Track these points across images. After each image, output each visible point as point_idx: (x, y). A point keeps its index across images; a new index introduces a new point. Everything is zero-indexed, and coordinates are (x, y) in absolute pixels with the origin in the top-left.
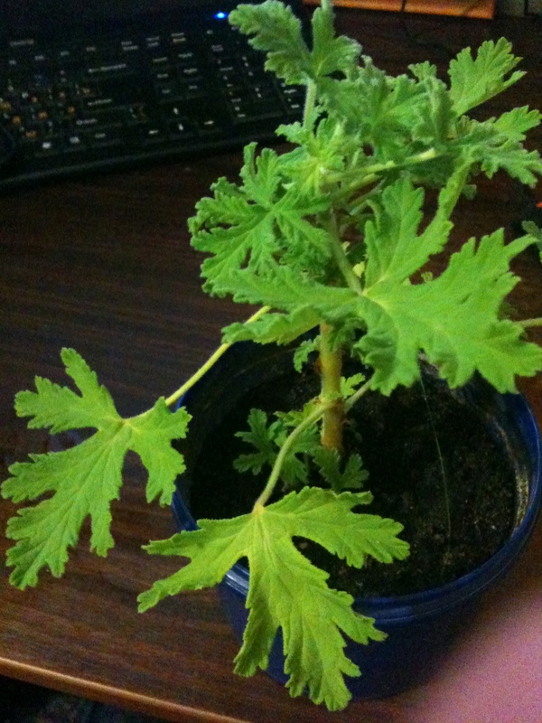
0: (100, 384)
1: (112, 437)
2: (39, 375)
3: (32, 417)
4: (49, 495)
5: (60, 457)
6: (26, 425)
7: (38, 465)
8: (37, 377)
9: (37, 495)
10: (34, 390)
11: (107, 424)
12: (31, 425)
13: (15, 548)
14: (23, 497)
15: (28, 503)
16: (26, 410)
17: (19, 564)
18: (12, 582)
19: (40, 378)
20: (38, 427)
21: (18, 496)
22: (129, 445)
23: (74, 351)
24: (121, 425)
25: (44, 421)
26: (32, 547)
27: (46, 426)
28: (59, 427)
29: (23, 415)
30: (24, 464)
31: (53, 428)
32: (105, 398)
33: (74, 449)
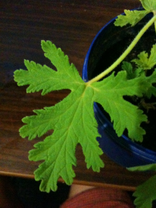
0: (70, 63)
1: (81, 95)
2: (27, 59)
3: (27, 86)
4: (50, 133)
5: (52, 109)
6: (25, 91)
7: (40, 116)
8: (25, 60)
9: (42, 134)
10: (25, 68)
11: (77, 87)
12: (28, 91)
13: (38, 169)
14: (34, 136)
15: (38, 139)
16: (23, 82)
17: (43, 178)
18: (41, 189)
19: (28, 61)
20: (33, 91)
21: (32, 136)
22: (94, 99)
23: (50, 42)
24: (85, 87)
25: (36, 88)
26: (48, 167)
27: (38, 91)
28: (46, 90)
29: (22, 85)
30: (32, 116)
31: (43, 92)
32: (74, 71)
33: (60, 104)
